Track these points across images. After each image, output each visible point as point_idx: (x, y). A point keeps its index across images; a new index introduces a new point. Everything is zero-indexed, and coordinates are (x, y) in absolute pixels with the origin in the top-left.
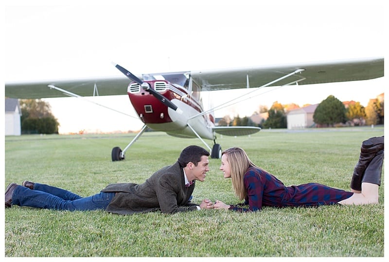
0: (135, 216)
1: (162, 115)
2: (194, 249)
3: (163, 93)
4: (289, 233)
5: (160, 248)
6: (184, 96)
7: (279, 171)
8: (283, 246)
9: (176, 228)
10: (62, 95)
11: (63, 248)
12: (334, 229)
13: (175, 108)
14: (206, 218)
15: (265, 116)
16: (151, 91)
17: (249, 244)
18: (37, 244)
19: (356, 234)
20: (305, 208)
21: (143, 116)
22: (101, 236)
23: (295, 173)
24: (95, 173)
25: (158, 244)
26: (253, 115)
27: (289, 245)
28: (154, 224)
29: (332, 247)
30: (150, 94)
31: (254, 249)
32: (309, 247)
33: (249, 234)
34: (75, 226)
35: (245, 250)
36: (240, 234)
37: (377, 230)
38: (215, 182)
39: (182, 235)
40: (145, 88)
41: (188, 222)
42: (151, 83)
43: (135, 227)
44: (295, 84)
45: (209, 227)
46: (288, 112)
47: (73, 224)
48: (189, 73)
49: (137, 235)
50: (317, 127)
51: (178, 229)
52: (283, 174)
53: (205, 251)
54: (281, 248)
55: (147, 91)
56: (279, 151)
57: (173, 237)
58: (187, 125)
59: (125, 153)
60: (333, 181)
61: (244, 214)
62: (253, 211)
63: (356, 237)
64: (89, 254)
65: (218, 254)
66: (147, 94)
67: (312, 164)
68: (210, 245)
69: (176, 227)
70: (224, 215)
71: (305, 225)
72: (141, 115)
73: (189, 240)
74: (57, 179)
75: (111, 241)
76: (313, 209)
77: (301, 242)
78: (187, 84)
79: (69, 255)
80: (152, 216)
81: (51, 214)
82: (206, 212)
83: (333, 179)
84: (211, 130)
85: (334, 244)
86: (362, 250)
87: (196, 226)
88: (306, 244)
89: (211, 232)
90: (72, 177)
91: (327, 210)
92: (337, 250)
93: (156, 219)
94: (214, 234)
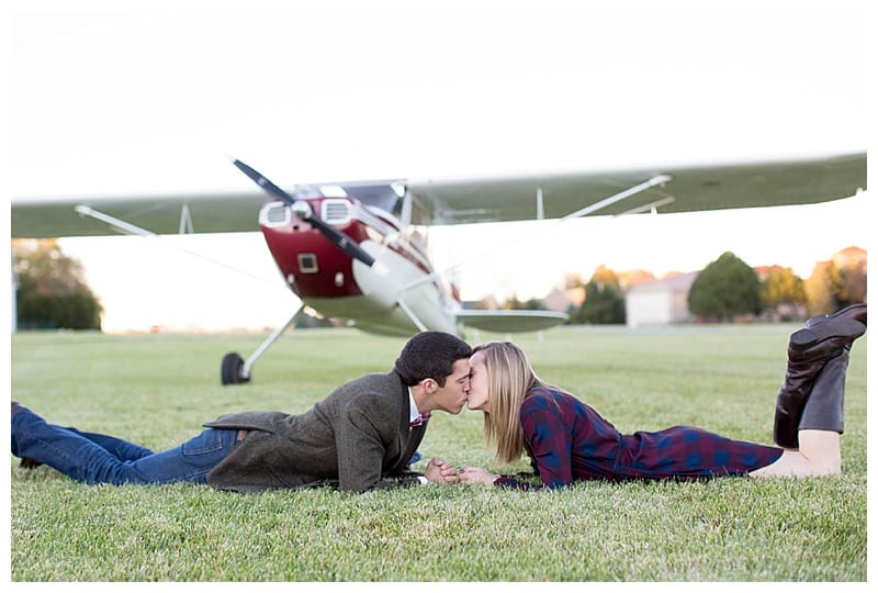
0: (268, 497)
1: (339, 278)
2: (409, 569)
3: (343, 227)
4: (642, 535)
5: (325, 566)
6: (393, 237)
7: (612, 408)
8: (629, 564)
9: (367, 523)
10: (107, 230)
11: (88, 564)
12: (750, 527)
13: (369, 262)
14: (439, 503)
15: (578, 297)
16: (314, 222)
17: (546, 557)
18: (24, 554)
19: (806, 538)
20: (677, 482)
21: (296, 278)
22: (183, 540)
23: (649, 413)
24: (179, 409)
25: (321, 558)
26: (550, 296)
27: (643, 562)
28: (314, 514)
29: (750, 565)
30: (313, 228)
31: (558, 569)
32: (693, 565)
33: (545, 536)
34: (121, 516)
35: (536, 570)
36: (522, 535)
37: (856, 530)
38: (463, 430)
39: (382, 536)
40: (300, 215)
41: (398, 511)
42: (315, 204)
43: (269, 520)
44: (649, 212)
45: (448, 521)
46: (630, 288)
47: (118, 512)
48: (404, 183)
49: (272, 537)
50: (696, 322)
51: (372, 526)
52: (622, 413)
53: (437, 571)
54: (625, 566)
55: (306, 220)
56: (610, 368)
57: (359, 540)
58: (398, 305)
59: (252, 366)
60: (739, 430)
61: (532, 494)
62: (552, 488)
63: (806, 544)
64: (151, 578)
65: (468, 577)
66: (305, 227)
67: (690, 395)
68: (450, 558)
69: (367, 520)
70: (484, 497)
71: (680, 518)
72: (291, 278)
73: (397, 550)
74: (89, 419)
75: (206, 550)
76: (698, 485)
77: (674, 554)
78: (398, 208)
79: (102, 578)
80: (311, 498)
81: (67, 491)
82: (440, 490)
83: (739, 426)
84: (453, 320)
85: (756, 559)
86: (824, 572)
87: (416, 518)
88: (684, 558)
89: (451, 532)
90: (124, 416)
91: (730, 488)
92: (762, 570)
93: (318, 505)
94: (458, 535)
